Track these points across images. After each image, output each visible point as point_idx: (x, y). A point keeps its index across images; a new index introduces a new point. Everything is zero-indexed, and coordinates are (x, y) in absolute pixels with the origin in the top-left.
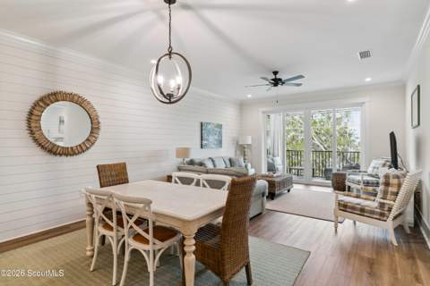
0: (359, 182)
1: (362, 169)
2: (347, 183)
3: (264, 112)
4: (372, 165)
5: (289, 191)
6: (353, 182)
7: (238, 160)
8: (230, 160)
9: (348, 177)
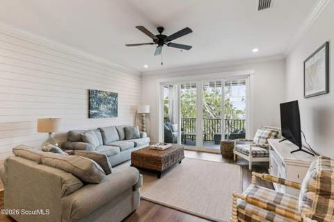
0: (247, 153)
1: (247, 137)
2: (235, 152)
3: (161, 83)
4: (258, 134)
5: (180, 162)
6: (241, 151)
7: (133, 130)
8: (125, 129)
9: (236, 146)
